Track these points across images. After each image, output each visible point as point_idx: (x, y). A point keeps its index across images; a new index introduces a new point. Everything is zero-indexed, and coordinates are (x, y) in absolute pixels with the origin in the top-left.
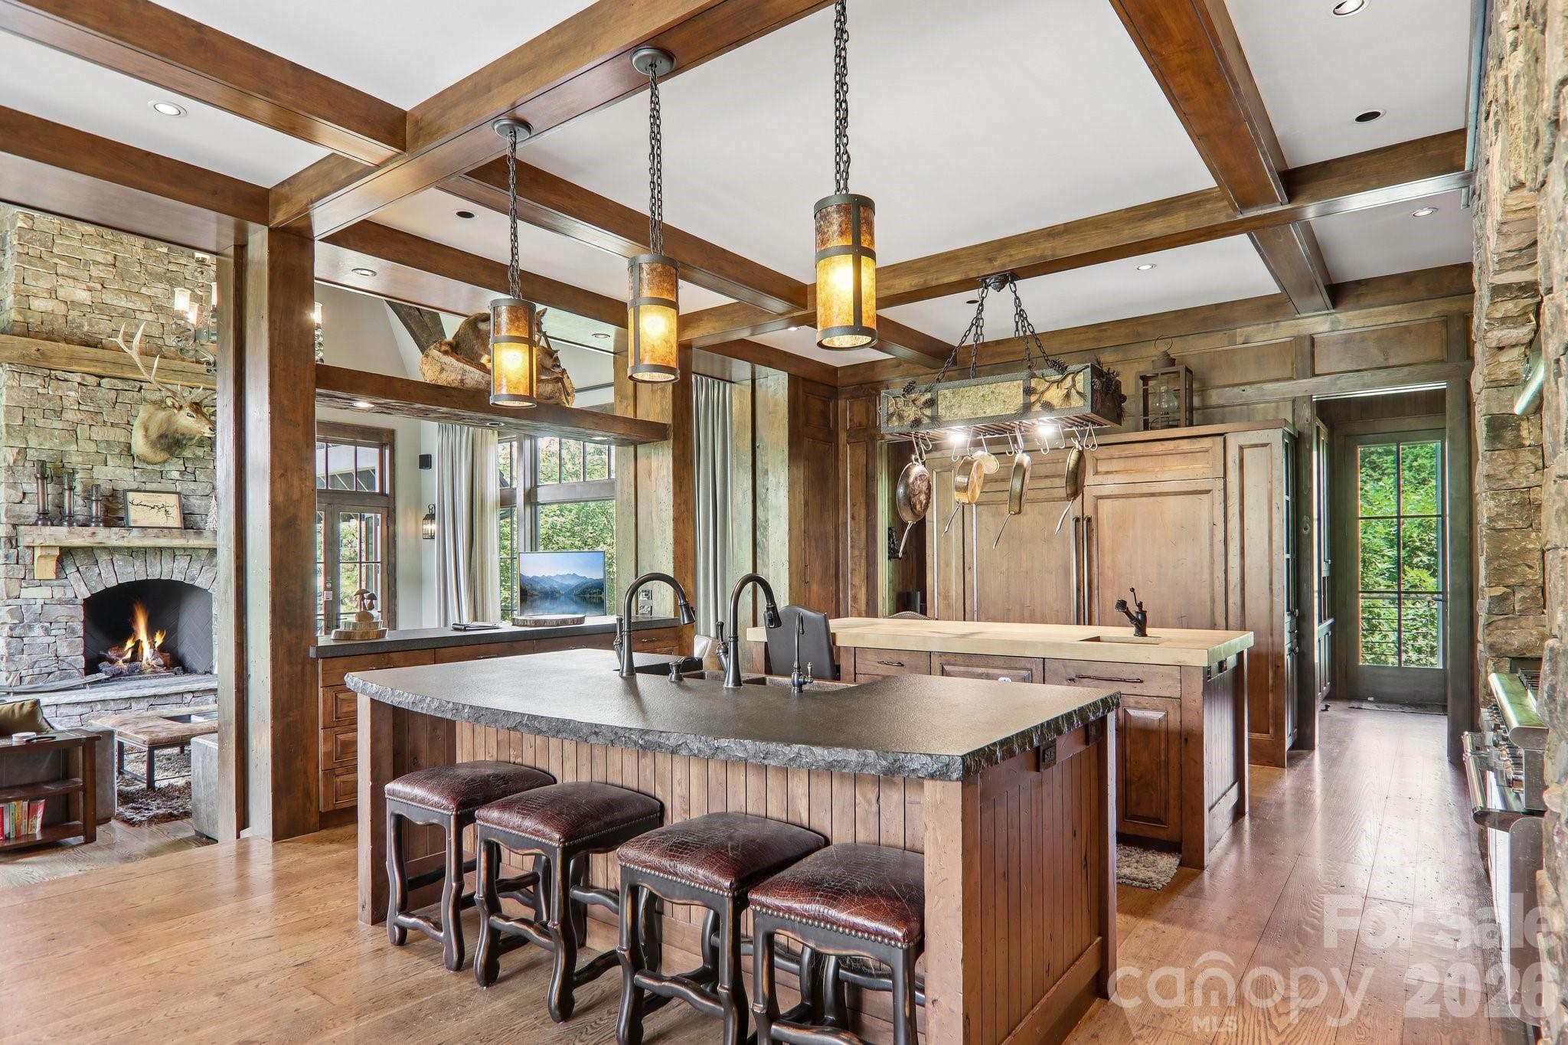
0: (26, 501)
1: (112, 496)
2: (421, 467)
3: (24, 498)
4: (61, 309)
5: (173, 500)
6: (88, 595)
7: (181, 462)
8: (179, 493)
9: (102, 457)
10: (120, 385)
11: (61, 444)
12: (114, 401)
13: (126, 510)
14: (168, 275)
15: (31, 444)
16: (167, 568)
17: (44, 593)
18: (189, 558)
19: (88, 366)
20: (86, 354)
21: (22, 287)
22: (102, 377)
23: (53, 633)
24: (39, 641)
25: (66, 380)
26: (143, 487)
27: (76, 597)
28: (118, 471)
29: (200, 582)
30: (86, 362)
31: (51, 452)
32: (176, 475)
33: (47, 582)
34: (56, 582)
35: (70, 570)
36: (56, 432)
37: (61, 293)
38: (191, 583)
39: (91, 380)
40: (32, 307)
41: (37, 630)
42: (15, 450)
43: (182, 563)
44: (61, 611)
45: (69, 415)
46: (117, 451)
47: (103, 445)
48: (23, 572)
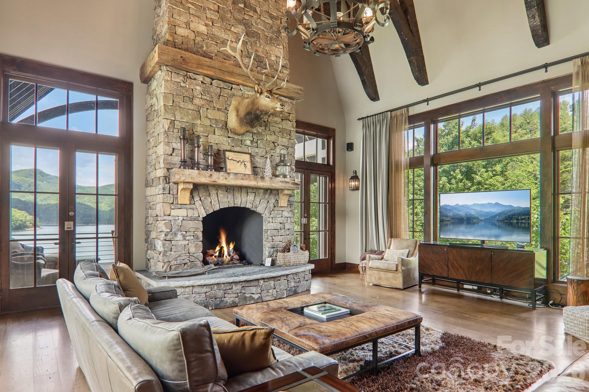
0: (174, 154)
1: (217, 153)
2: (348, 150)
3: (173, 152)
4: (192, 36)
5: (247, 157)
6: (205, 215)
7: (251, 135)
8: (250, 154)
9: (212, 129)
10: (222, 85)
11: (193, 119)
12: (219, 94)
13: (225, 162)
14: (244, 21)
15: (178, 118)
16: (244, 199)
17: (183, 213)
18: (254, 194)
19: (207, 70)
20: (206, 63)
21: (172, 19)
22: (213, 80)
23: (187, 238)
24: (180, 243)
25: (195, 79)
26: (233, 149)
27: (199, 216)
28: (221, 138)
29: (259, 210)
30: (206, 68)
31: (187, 124)
32: (248, 143)
33: (184, 206)
34: (189, 206)
35: (197, 198)
36: (190, 112)
37: (192, 25)
38: (255, 209)
39: (208, 80)
40: (177, 33)
41: (179, 237)
42: (169, 121)
43: (251, 197)
44: (191, 224)
45: (197, 101)
46: (221, 125)
47: (214, 121)
48: (172, 199)
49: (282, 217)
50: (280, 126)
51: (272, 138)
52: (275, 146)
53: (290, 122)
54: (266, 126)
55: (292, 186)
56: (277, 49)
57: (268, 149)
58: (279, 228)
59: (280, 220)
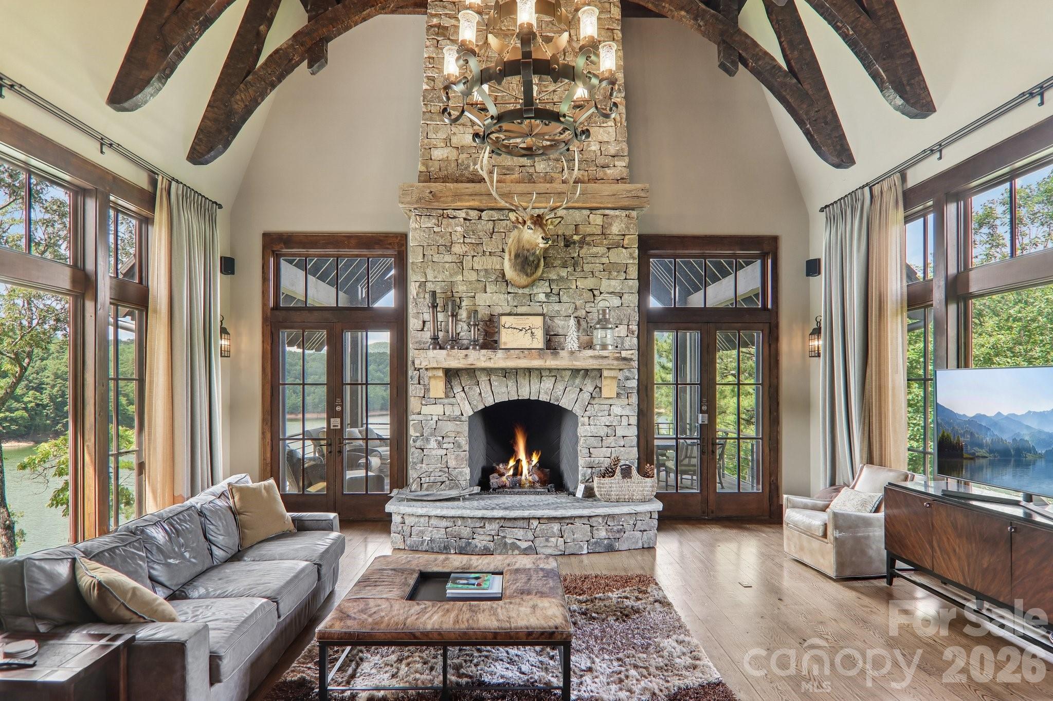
0: (425, 329)
1: (490, 320)
2: (808, 274)
3: (424, 326)
4: (453, 154)
5: (538, 321)
6: (471, 413)
7: (547, 284)
8: (543, 315)
9: (482, 285)
10: (496, 215)
11: (451, 275)
12: (491, 231)
13: (498, 332)
15: (430, 278)
16: (535, 386)
17: (437, 410)
18: (554, 379)
19: (468, 201)
20: (467, 190)
21: (426, 141)
22: (482, 211)
23: (445, 446)
24: (434, 452)
25: (455, 217)
26: (515, 311)
27: (462, 415)
28: (495, 297)
29: (565, 403)
30: (467, 197)
31: (443, 284)
32: (542, 297)
33: (440, 400)
34: (446, 401)
35: (457, 389)
36: (447, 265)
37: (455, 140)
38: (556, 403)
39: (474, 214)
40: (433, 158)
41: (433, 444)
42: (418, 284)
43: (548, 384)
44: (449, 427)
45: (457, 249)
46: (494, 277)
47: (482, 273)
48: (423, 392)
49: (609, 415)
50: (605, 260)
51: (590, 283)
52: (594, 296)
53: (624, 250)
54: (575, 265)
55: (615, 362)
56: (601, 129)
57: (578, 303)
58: (602, 434)
59: (606, 420)
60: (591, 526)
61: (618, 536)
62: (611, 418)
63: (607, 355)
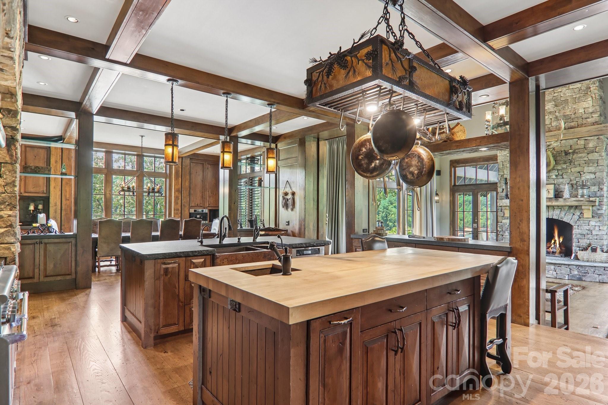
0: (504, 192)
5: (552, 187)
7: (557, 171)
8: (554, 184)
16: (551, 213)
18: (560, 210)
24: (507, 237)
29: (565, 220)
32: (554, 177)
38: (561, 220)
41: (507, 234)
43: (557, 212)
48: (503, 214)
49: (589, 225)
50: (586, 159)
51: (578, 169)
52: (581, 174)
53: (596, 154)
54: (571, 162)
57: (572, 178)
58: (585, 233)
59: (587, 227)
60: (570, 269)
61: (584, 275)
62: (589, 227)
63: (582, 200)
